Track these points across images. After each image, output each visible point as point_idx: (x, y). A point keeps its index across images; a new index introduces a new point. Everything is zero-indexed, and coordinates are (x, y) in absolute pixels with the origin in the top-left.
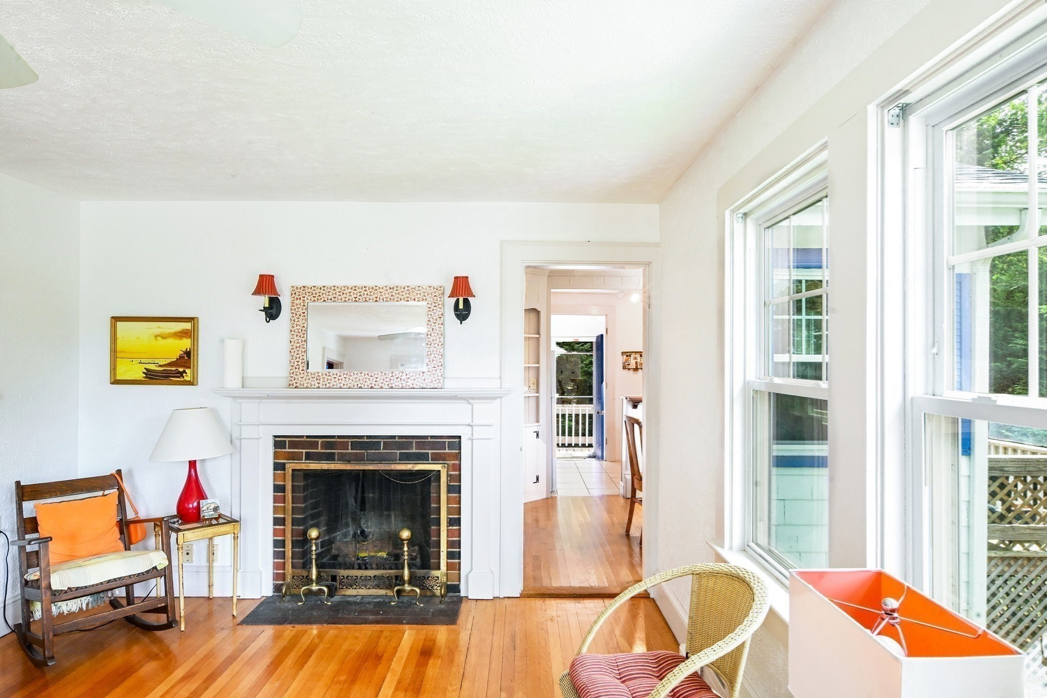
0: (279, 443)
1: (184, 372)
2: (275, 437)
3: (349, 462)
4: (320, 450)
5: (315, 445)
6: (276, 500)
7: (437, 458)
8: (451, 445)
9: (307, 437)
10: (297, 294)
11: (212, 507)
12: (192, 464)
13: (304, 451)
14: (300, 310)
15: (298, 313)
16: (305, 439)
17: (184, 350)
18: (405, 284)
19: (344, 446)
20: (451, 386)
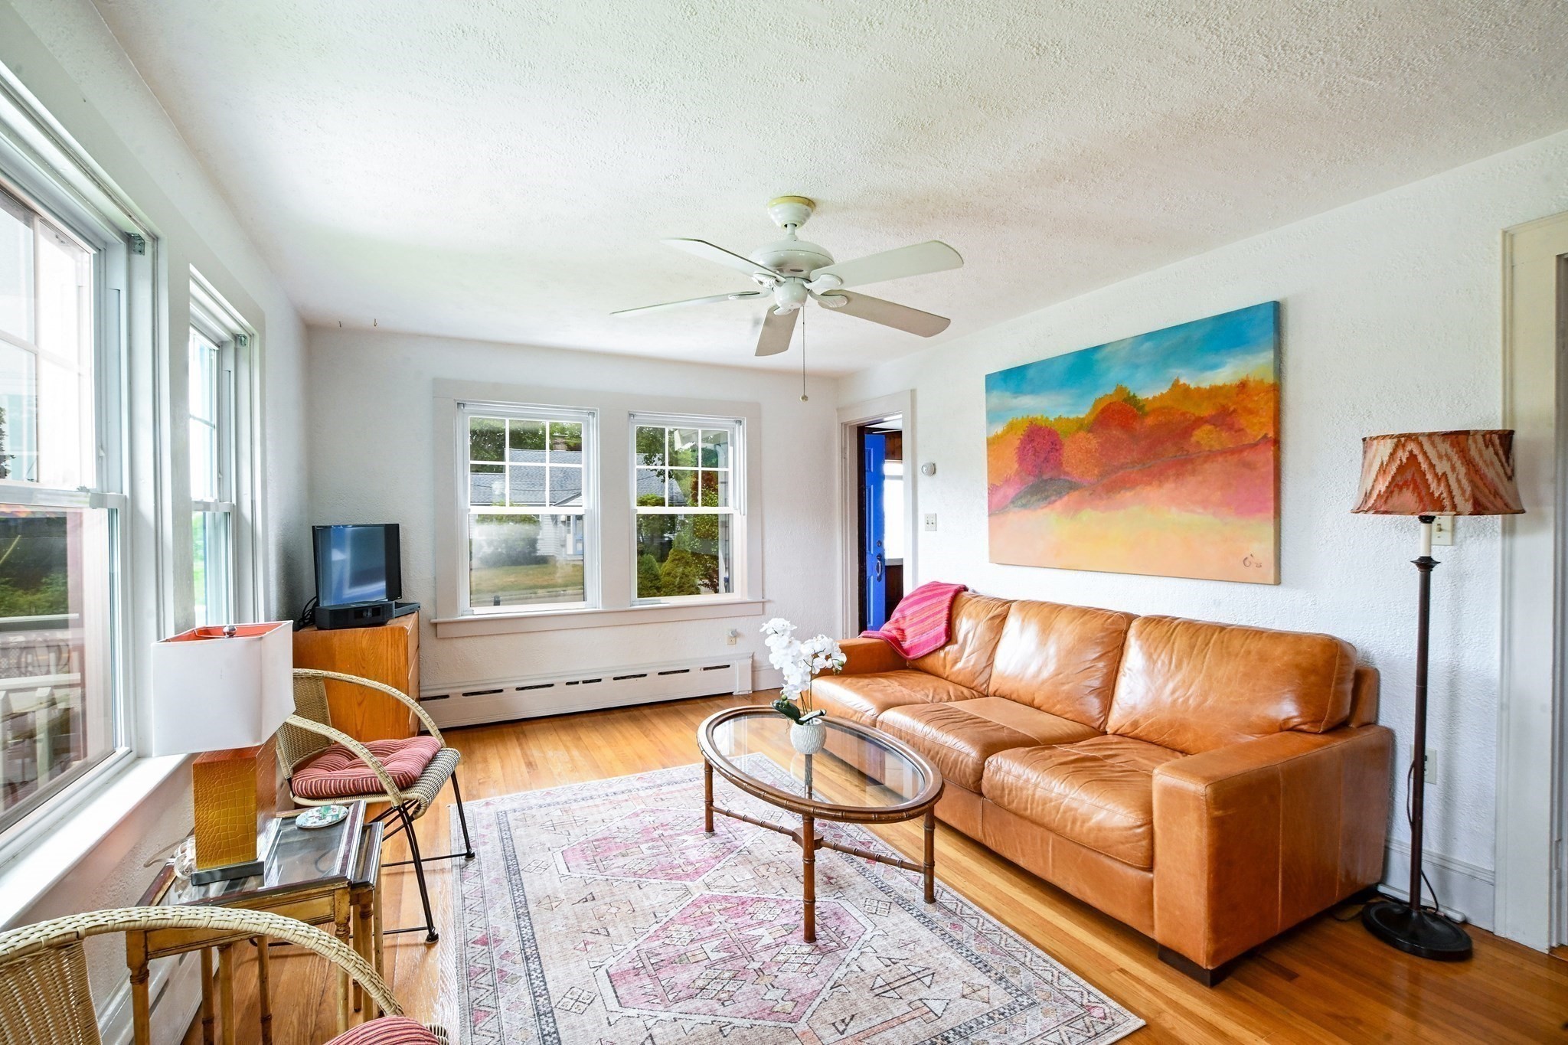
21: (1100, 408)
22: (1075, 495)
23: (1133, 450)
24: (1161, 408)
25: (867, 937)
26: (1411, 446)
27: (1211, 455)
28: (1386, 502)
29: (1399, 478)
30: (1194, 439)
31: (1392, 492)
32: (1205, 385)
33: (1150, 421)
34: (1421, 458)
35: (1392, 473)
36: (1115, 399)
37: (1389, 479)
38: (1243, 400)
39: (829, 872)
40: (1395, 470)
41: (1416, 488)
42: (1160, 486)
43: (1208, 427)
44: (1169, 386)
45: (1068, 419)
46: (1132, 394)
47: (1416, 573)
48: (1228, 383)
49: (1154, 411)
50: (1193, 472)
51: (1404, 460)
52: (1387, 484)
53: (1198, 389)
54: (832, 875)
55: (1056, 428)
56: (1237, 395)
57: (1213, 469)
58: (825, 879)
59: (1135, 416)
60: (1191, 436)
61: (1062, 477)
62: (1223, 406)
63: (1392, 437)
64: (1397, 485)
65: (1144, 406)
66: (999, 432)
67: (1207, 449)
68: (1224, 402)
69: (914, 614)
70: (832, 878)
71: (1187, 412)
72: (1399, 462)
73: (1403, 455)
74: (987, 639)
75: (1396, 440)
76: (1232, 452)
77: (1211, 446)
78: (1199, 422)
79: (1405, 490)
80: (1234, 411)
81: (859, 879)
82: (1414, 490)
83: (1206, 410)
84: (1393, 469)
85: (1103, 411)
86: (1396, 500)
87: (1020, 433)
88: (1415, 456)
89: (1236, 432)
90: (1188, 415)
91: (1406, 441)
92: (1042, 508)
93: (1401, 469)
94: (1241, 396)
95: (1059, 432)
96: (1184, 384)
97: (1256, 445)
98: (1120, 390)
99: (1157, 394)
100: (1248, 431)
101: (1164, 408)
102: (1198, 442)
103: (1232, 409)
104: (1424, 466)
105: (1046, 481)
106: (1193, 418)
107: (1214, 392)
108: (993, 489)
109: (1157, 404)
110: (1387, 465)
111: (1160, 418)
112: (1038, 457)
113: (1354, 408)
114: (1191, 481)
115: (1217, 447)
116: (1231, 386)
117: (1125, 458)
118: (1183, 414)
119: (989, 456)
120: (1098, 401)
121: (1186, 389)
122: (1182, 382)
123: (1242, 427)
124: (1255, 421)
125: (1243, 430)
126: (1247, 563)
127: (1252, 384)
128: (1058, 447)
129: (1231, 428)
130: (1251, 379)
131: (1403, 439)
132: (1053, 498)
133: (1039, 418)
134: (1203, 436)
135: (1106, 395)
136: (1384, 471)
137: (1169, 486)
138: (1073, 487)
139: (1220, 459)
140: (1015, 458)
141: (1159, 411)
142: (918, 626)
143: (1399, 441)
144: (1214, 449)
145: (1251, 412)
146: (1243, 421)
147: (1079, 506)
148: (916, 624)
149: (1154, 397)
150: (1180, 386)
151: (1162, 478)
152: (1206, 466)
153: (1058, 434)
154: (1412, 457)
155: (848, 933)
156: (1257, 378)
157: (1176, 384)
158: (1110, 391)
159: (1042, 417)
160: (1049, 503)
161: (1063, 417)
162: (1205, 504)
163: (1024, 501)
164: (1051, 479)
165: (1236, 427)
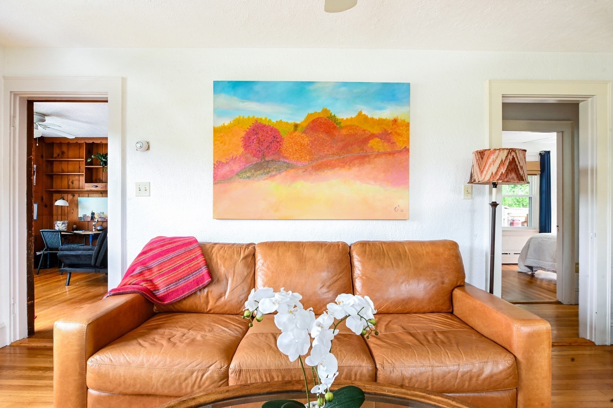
21: (311, 120)
22: (292, 172)
23: (333, 147)
24: (350, 126)
26: (513, 154)
27: (379, 155)
28: (506, 177)
29: (509, 167)
30: (369, 145)
31: (508, 173)
32: (376, 117)
33: (344, 132)
34: (516, 159)
35: (507, 165)
36: (322, 116)
37: (506, 167)
38: (395, 128)
40: (508, 163)
41: (516, 171)
42: (350, 169)
43: (377, 139)
44: (357, 114)
45: (287, 123)
46: (333, 115)
48: (388, 118)
49: (346, 126)
50: (369, 162)
51: (511, 160)
52: (505, 169)
53: (372, 119)
55: (277, 127)
56: (393, 125)
57: (380, 161)
59: (335, 128)
60: (368, 143)
61: (282, 160)
62: (385, 130)
63: (507, 149)
64: (509, 170)
65: (340, 123)
66: (226, 124)
67: (377, 151)
68: (386, 128)
69: (161, 265)
71: (366, 130)
72: (509, 160)
73: (510, 157)
74: (246, 274)
75: (508, 151)
76: (390, 154)
77: (379, 150)
78: (373, 136)
79: (512, 172)
80: (391, 133)
82: (515, 172)
83: (376, 130)
84: (507, 163)
85: (313, 121)
86: (510, 176)
87: (247, 126)
88: (514, 158)
89: (391, 144)
90: (367, 132)
91: (512, 151)
92: (265, 179)
93: (510, 163)
94: (395, 126)
95: (280, 130)
96: (365, 115)
97: (401, 151)
98: (325, 111)
99: (349, 117)
100: (398, 144)
101: (353, 126)
102: (372, 147)
103: (390, 132)
104: (517, 162)
105: (268, 162)
106: (369, 134)
107: (381, 122)
108: (218, 165)
109: (349, 123)
110: (504, 161)
111: (350, 131)
112: (262, 145)
113: (437, 140)
114: (368, 168)
115: (382, 150)
116: (389, 120)
117: (328, 151)
118: (364, 131)
119: (215, 140)
120: (310, 115)
121: (366, 117)
122: (363, 113)
123: (394, 141)
124: (401, 139)
125: (395, 143)
126: (396, 210)
127: (399, 121)
128: (278, 140)
129: (389, 141)
130: (399, 119)
131: (511, 151)
132: (274, 173)
133: (264, 119)
134: (375, 144)
135: (316, 112)
136: (504, 164)
137: (355, 170)
138: (289, 166)
139: (384, 157)
140: (241, 144)
141: (350, 127)
142: (172, 275)
143: (509, 151)
144: (380, 151)
145: (399, 135)
146: (395, 138)
147: (294, 179)
148: (168, 272)
149: (347, 119)
150: (362, 115)
151: (351, 165)
152: (376, 160)
153: (279, 132)
154: (513, 158)
156: (402, 119)
157: (360, 114)
158: (320, 111)
159: (266, 118)
160: (270, 176)
161: (283, 121)
162: (375, 179)
163: (249, 174)
164: (272, 160)
165: (392, 141)
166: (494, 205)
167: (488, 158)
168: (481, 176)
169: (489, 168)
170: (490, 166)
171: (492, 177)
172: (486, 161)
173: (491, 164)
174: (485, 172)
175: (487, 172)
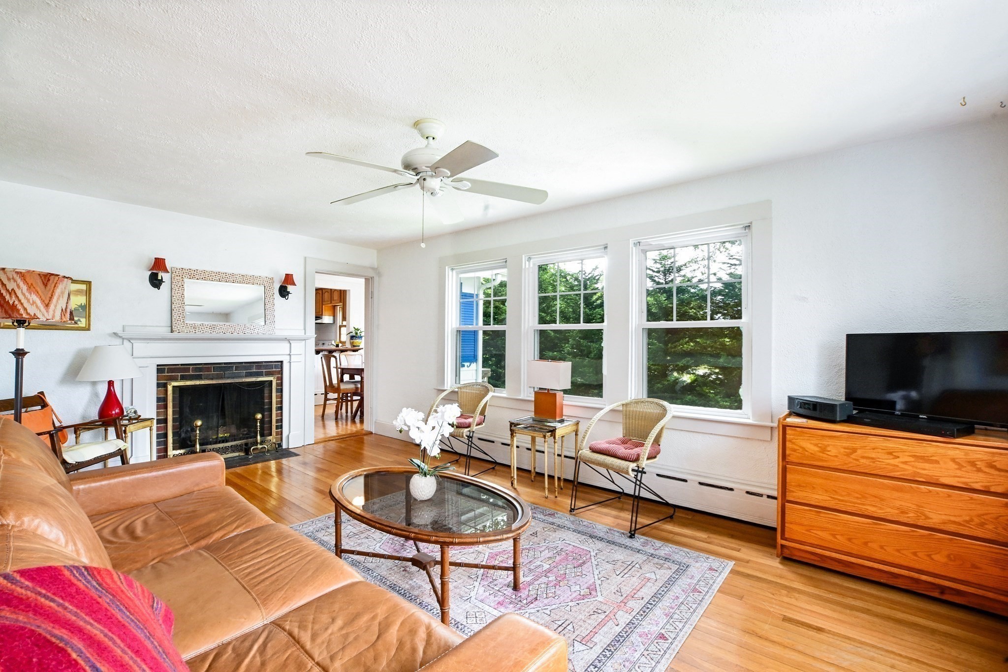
0: (160, 369)
1: (79, 320)
2: (158, 365)
3: (212, 379)
4: (191, 373)
5: (188, 370)
6: (158, 407)
7: (269, 374)
8: (276, 367)
9: (182, 365)
10: (177, 272)
11: (133, 411)
12: (111, 383)
13: (179, 374)
14: (180, 283)
15: (178, 285)
16: (180, 366)
17: (79, 304)
18: (251, 274)
19: (208, 370)
20: (279, 333)
25: (378, 545)
39: (407, 575)
47: (13, 359)
54: (404, 573)
58: (408, 569)
70: (403, 571)
81: (384, 573)
155: (389, 545)
166: (19, 354)
167: (55, 286)
168: (47, 312)
169: (57, 301)
170: (58, 299)
171: (63, 315)
172: (52, 291)
173: (59, 296)
174: (52, 306)
175: (56, 306)
